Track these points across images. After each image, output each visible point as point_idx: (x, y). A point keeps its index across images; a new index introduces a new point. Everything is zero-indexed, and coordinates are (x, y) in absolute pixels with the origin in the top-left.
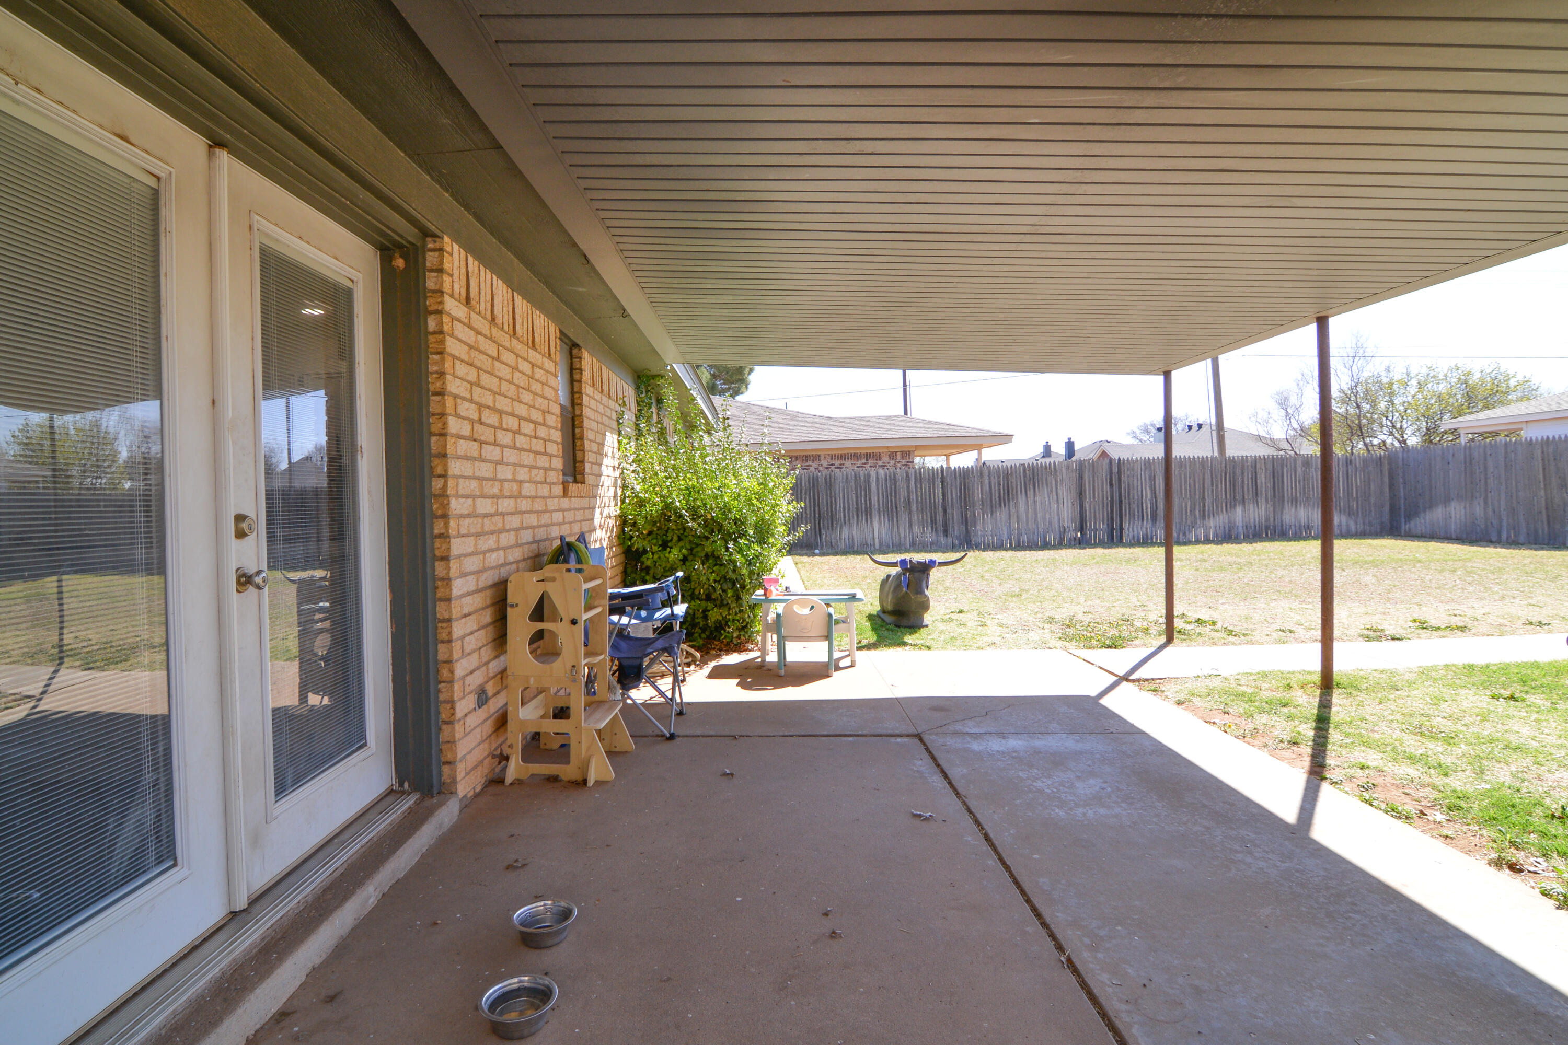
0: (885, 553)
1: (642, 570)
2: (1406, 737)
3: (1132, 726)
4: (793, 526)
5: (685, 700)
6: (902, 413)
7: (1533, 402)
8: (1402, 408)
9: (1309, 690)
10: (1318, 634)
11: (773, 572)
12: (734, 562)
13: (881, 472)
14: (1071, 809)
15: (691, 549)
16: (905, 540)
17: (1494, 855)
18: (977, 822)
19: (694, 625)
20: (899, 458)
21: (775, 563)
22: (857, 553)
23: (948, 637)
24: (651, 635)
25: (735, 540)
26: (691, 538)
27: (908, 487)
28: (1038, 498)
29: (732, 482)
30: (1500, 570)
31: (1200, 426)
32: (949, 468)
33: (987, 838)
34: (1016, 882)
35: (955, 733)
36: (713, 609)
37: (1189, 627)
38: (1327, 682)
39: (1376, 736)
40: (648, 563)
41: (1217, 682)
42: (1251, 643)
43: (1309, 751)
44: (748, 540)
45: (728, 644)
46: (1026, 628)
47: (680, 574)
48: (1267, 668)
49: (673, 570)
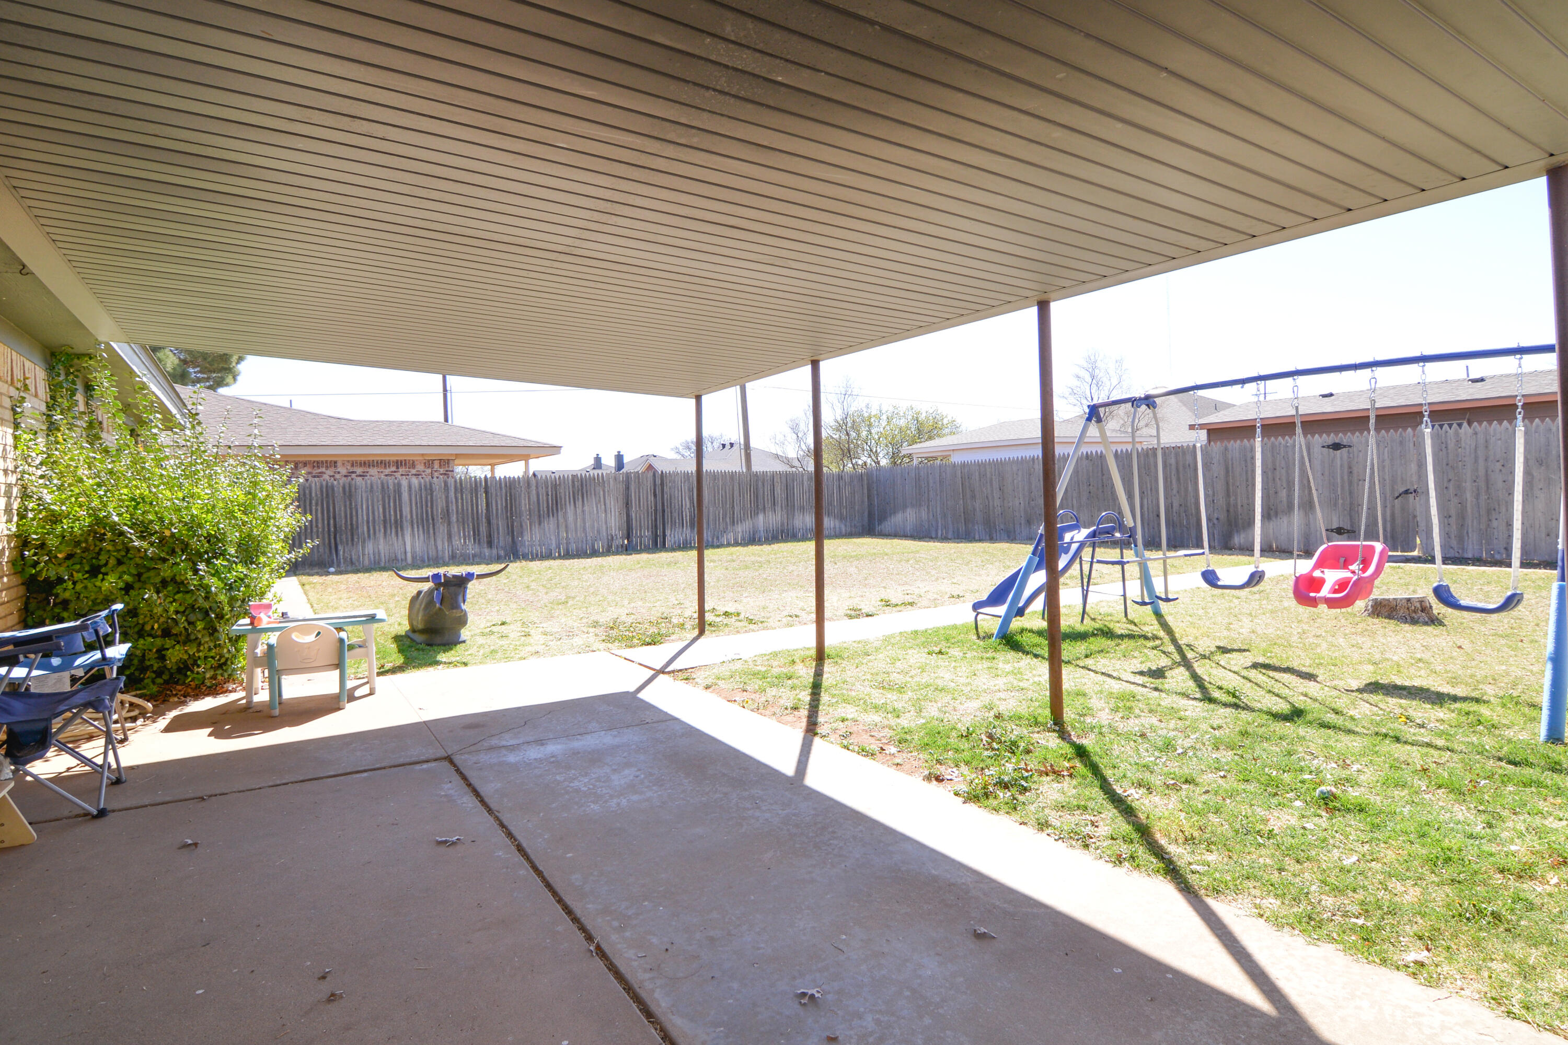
0: (419, 567)
1: (55, 604)
2: (873, 691)
3: (666, 714)
4: (295, 541)
5: (124, 764)
6: (442, 420)
7: (957, 436)
8: (877, 437)
9: (807, 663)
10: (814, 616)
11: (266, 596)
12: (207, 588)
13: (415, 481)
14: (606, 802)
15: (139, 575)
16: (443, 552)
17: (927, 772)
18: (510, 835)
19: (143, 669)
20: (436, 466)
21: (269, 586)
22: (384, 569)
23: (488, 650)
24: (67, 687)
25: (208, 562)
26: (138, 560)
27: (447, 497)
28: (586, 508)
29: (203, 491)
30: (936, 559)
31: (732, 445)
32: (493, 477)
33: (520, 849)
34: (549, 886)
35: (491, 748)
36: (173, 647)
37: (718, 619)
38: (821, 656)
39: (853, 694)
40: (67, 595)
41: (738, 666)
42: (766, 628)
43: (806, 713)
44: (228, 560)
45: (197, 687)
46: (571, 634)
47: (119, 606)
48: (777, 648)
49: (108, 601)
